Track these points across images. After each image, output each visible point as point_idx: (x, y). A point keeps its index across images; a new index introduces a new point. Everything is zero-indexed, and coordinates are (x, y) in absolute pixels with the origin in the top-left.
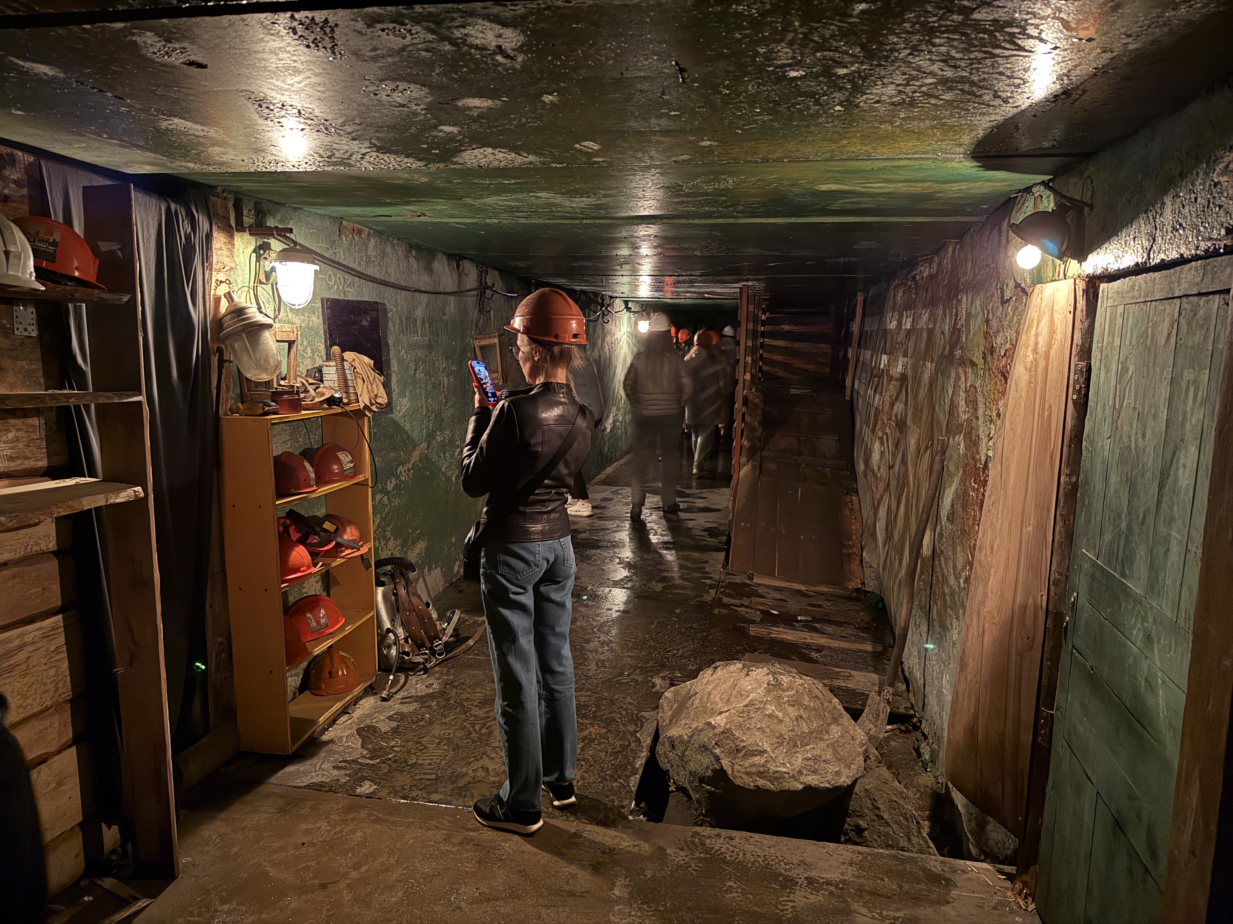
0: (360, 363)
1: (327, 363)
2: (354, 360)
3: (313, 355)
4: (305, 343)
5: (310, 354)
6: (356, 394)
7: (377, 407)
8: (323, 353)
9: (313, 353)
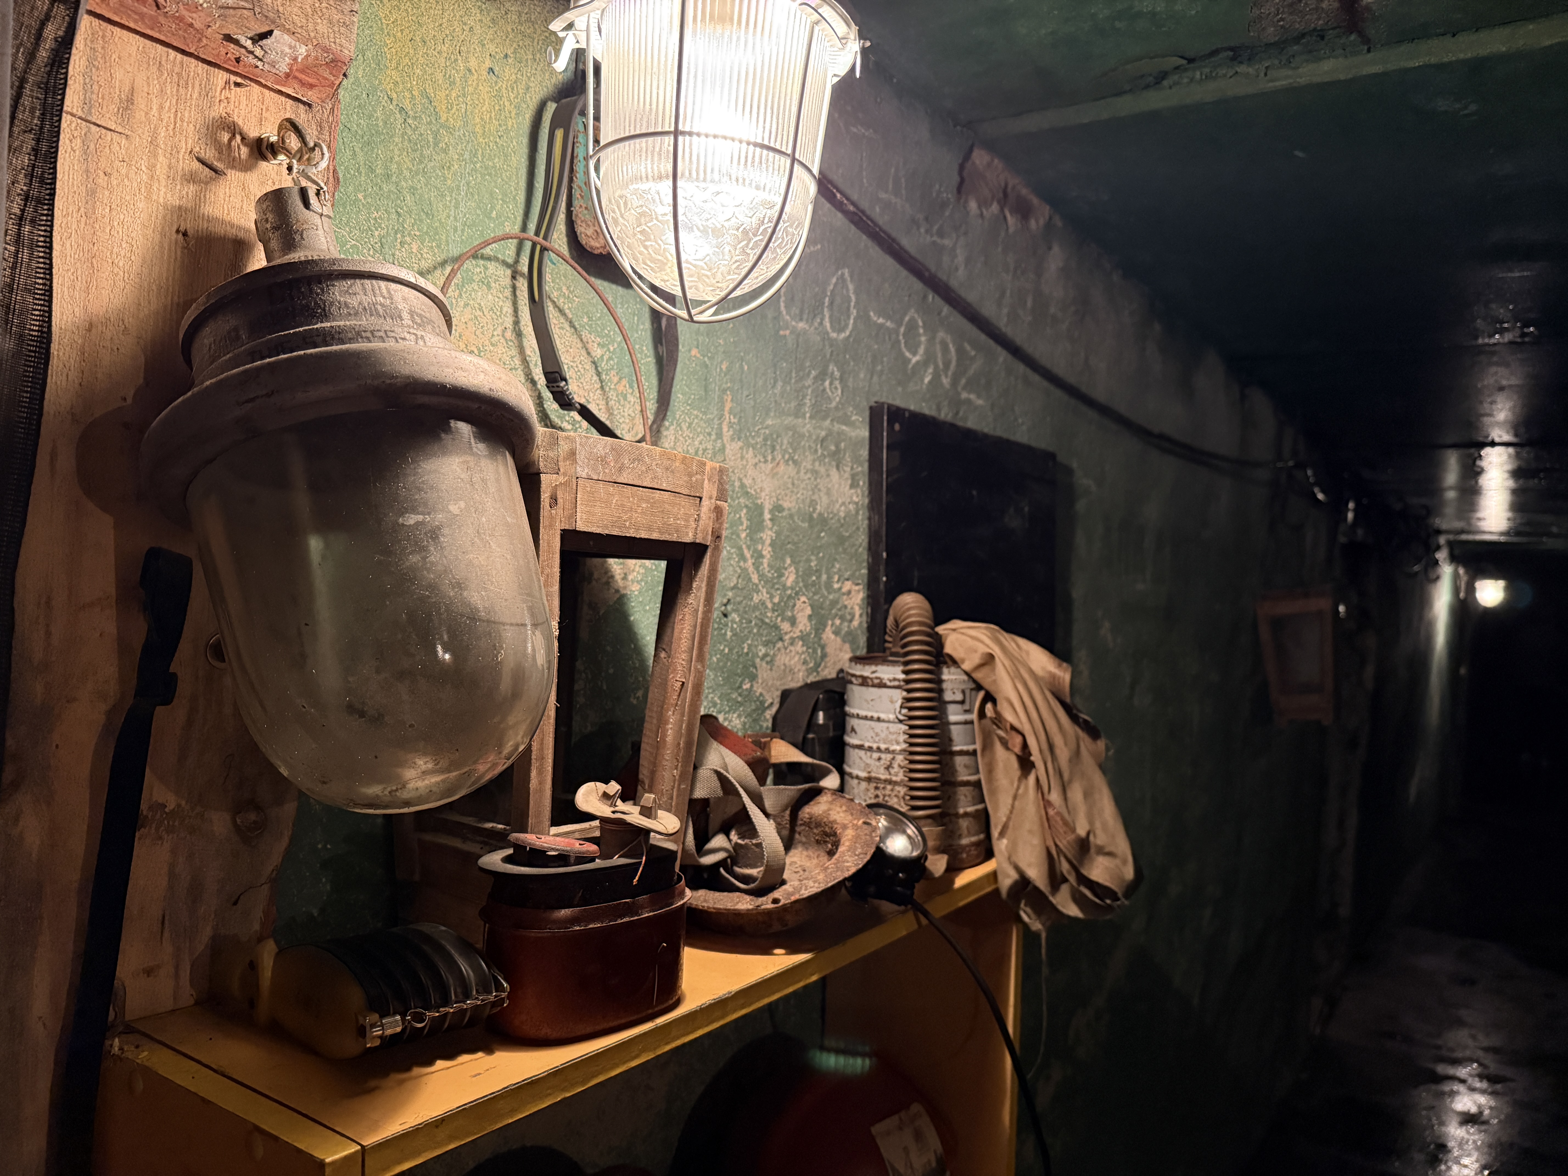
0: (1016, 676)
1: (866, 671)
2: (989, 659)
3: (819, 626)
4: (790, 578)
5: (804, 624)
6: (983, 819)
7: (1078, 899)
8: (858, 619)
9: (819, 619)
